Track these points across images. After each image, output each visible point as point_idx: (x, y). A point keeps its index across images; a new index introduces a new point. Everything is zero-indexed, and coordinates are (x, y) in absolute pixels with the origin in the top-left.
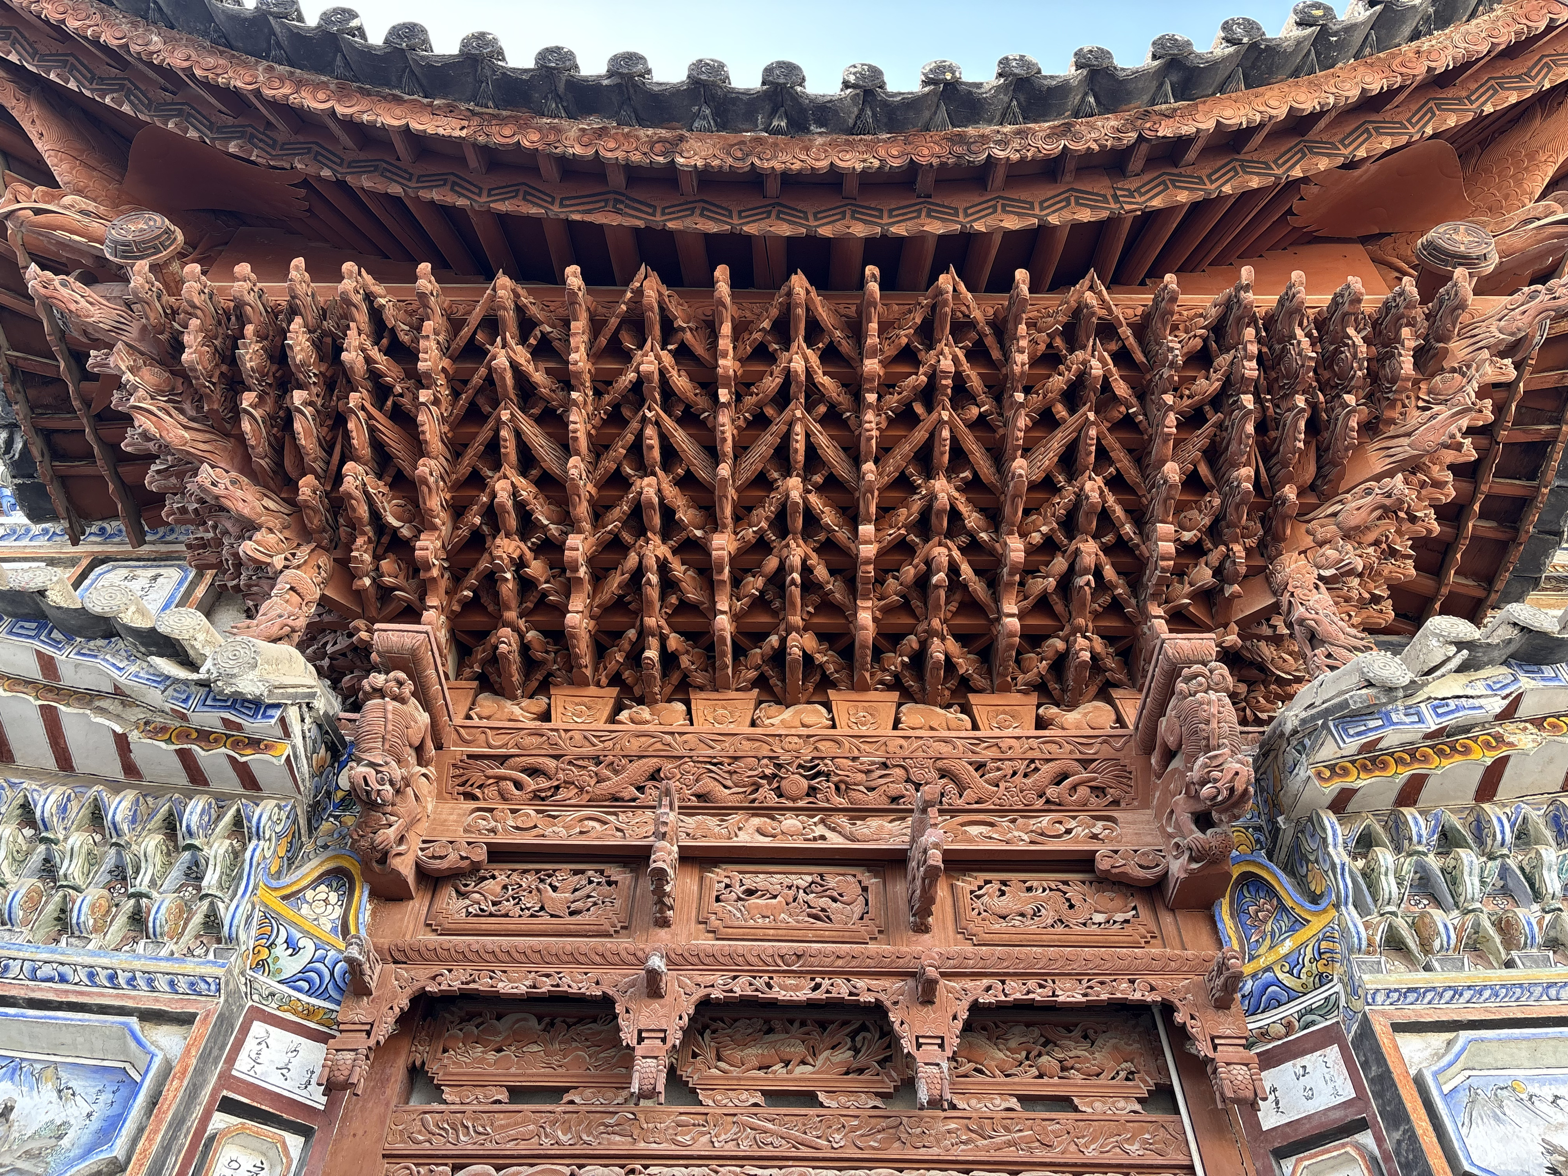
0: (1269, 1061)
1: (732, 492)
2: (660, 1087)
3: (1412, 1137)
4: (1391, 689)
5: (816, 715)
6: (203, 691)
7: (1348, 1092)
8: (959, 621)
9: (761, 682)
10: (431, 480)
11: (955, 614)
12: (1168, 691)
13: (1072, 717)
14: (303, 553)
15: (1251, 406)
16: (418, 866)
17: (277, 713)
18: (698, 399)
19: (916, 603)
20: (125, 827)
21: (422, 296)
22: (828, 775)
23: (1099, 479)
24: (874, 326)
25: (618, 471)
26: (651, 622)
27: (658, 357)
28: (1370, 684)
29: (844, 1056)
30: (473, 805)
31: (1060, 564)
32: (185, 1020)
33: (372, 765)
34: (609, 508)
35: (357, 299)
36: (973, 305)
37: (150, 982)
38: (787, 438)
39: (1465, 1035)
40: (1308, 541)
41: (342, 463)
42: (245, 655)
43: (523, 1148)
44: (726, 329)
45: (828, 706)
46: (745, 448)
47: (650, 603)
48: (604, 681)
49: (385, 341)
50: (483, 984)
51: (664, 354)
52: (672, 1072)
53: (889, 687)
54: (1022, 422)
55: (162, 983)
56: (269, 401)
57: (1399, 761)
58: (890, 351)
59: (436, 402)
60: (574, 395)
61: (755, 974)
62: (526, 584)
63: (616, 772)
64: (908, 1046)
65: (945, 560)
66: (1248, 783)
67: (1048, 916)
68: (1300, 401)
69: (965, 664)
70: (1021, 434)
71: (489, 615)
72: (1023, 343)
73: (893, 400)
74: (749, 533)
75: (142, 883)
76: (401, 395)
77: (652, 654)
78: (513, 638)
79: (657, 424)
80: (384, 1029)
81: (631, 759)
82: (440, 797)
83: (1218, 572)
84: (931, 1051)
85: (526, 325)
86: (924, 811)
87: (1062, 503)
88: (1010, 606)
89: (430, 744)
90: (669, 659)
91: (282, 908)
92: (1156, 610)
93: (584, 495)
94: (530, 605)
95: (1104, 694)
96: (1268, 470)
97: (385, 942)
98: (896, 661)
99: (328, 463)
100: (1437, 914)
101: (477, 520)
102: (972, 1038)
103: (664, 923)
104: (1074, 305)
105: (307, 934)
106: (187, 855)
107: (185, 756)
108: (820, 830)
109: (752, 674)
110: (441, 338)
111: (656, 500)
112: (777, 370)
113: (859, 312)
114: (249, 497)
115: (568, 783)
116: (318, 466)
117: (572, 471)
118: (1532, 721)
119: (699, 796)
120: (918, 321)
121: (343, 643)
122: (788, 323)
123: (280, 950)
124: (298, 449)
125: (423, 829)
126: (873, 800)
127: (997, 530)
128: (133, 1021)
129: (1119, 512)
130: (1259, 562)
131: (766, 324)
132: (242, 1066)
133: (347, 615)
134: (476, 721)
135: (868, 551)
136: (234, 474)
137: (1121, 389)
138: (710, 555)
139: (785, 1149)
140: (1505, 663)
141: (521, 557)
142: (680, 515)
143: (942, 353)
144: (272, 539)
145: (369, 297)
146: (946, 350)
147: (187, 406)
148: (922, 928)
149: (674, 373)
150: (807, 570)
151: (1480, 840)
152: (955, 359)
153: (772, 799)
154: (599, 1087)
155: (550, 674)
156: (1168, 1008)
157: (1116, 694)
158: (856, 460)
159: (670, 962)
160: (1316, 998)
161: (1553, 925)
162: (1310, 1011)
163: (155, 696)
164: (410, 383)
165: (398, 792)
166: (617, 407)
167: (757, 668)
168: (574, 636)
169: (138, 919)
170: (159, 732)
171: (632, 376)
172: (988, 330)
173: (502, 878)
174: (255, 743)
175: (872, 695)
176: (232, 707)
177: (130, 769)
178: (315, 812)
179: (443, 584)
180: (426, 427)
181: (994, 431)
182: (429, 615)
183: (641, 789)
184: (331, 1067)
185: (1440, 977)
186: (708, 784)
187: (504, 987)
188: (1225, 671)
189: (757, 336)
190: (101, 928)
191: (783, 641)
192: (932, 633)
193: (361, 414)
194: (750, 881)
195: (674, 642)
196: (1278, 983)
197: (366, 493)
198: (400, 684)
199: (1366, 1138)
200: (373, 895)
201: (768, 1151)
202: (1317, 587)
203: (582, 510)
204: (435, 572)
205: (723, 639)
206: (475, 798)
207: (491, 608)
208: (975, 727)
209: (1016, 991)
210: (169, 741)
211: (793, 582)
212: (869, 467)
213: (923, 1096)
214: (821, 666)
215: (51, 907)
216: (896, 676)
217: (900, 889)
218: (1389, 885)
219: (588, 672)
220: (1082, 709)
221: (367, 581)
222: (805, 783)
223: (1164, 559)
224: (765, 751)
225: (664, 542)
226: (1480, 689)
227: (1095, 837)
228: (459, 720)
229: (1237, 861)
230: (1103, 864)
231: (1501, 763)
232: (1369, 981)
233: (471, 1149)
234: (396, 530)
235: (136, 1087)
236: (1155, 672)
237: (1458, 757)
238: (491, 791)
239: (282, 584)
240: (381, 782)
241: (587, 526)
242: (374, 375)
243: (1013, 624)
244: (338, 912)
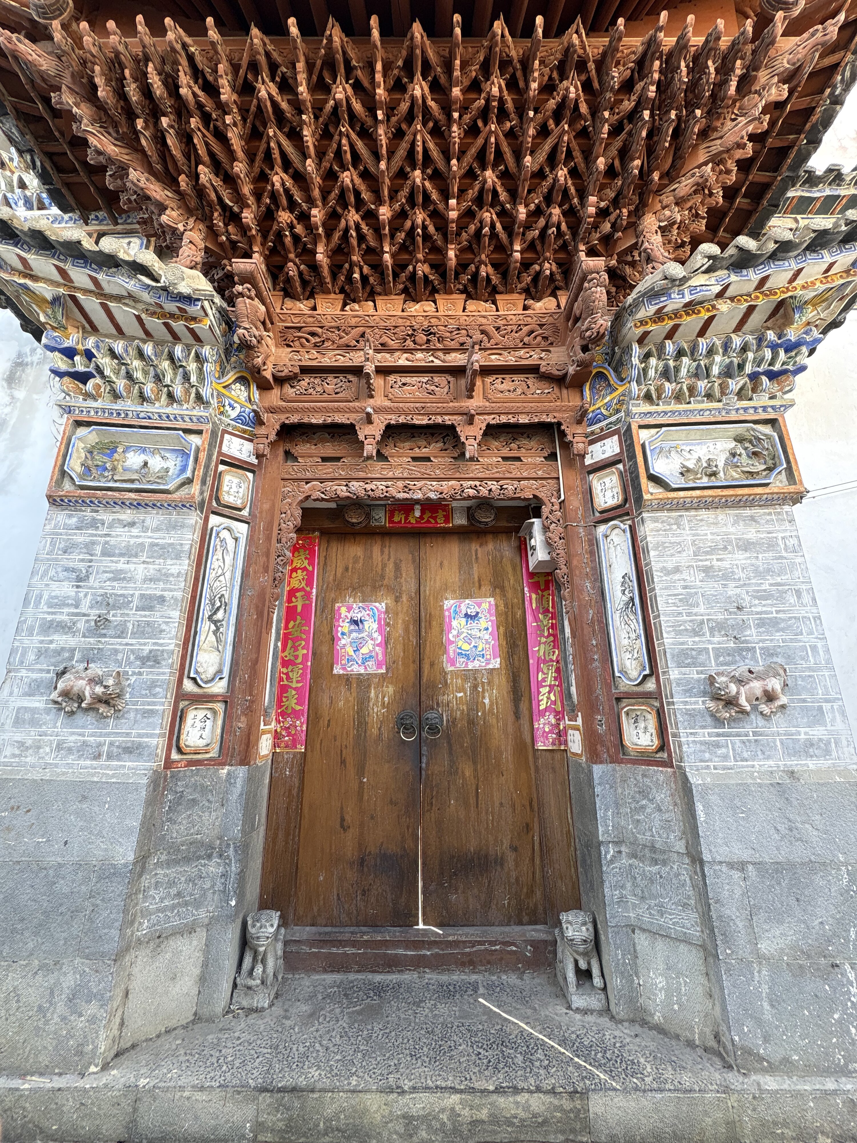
0: (592, 442)
1: (387, 181)
2: (374, 454)
3: (636, 463)
4: (675, 280)
5: (428, 307)
6: (165, 293)
7: (617, 450)
8: (494, 256)
9: (405, 291)
10: (242, 176)
11: (492, 252)
12: (580, 288)
13: (539, 305)
14: (191, 221)
15: (647, 118)
16: (274, 376)
17: (200, 303)
18: (368, 119)
19: (475, 246)
20: (153, 357)
21: (213, 44)
22: (434, 334)
23: (565, 169)
24: (458, 62)
25: (331, 168)
26: (355, 258)
27: (344, 89)
28: (666, 278)
29: (440, 445)
30: (290, 349)
31: (542, 222)
32: (199, 432)
33: (245, 328)
34: (329, 193)
35: (178, 47)
36: (512, 46)
37: (182, 419)
38: (413, 144)
39: (664, 429)
40: (659, 206)
41: (197, 167)
42: (178, 273)
43: (329, 476)
44: (379, 66)
45: (435, 302)
46: (393, 153)
47: (353, 247)
48: (337, 291)
49: (200, 81)
50: (306, 420)
51: (347, 86)
52: (378, 452)
53: (462, 292)
54: (531, 132)
55: (187, 419)
56: (151, 126)
57: (670, 318)
58: (467, 83)
59: (235, 124)
60: (304, 117)
61: (407, 415)
62: (296, 238)
63: (347, 334)
64: (463, 439)
65: (489, 219)
66: (606, 330)
67: (519, 391)
68: (673, 115)
69: (495, 280)
70: (530, 140)
71: (282, 256)
72: (536, 74)
73: (467, 118)
74: (397, 206)
75: (167, 380)
76: (216, 120)
77: (356, 276)
78: (295, 268)
79: (348, 136)
80: (273, 437)
81: (353, 327)
82: (276, 346)
83: (613, 226)
84: (471, 441)
85: (273, 67)
86: (473, 347)
87: (546, 184)
88: (517, 247)
89: (268, 322)
90: (364, 279)
91: (224, 391)
92: (582, 247)
93: (317, 184)
94: (299, 250)
95: (554, 295)
96: (648, 163)
97: (266, 405)
98: (465, 278)
99: (190, 167)
100: (667, 385)
101: (268, 201)
102: (487, 438)
103: (371, 396)
104: (566, 44)
105: (236, 402)
106: (181, 370)
107: (166, 325)
108: (432, 358)
109: (401, 286)
110: (229, 78)
111: (351, 186)
112: (407, 97)
113: (450, 53)
114: (158, 190)
115: (328, 339)
116: (185, 168)
117: (309, 168)
118: (730, 298)
119: (382, 345)
120: (482, 59)
121: (221, 274)
122: (412, 62)
123: (227, 408)
124: (172, 156)
125: (272, 359)
126: (453, 345)
127: (514, 204)
128: (181, 432)
129: (573, 190)
130: (633, 220)
131: (400, 63)
132: (225, 449)
133: (220, 258)
134: (285, 311)
135: (453, 215)
136: (146, 174)
137: (584, 108)
138: (378, 219)
139: (419, 475)
140: (727, 269)
141: (292, 222)
142: (363, 195)
143: (493, 83)
144: (174, 214)
145: (185, 46)
146: (496, 80)
147: (111, 130)
148: (470, 397)
149: (354, 100)
150: (424, 228)
151: (692, 354)
152: (500, 87)
153: (412, 346)
154: (353, 456)
155: (313, 288)
156: (559, 424)
157: (559, 293)
158: (448, 159)
159: (374, 410)
160: (613, 419)
161: (710, 388)
162: (611, 423)
163: (146, 296)
164: (220, 112)
165: (258, 342)
166: (326, 125)
167: (404, 283)
168: (321, 266)
169: (171, 396)
170: (153, 314)
171: (332, 102)
172: (518, 66)
173: (307, 380)
174: (194, 319)
175: (454, 296)
176: (179, 301)
177: (147, 333)
178: (228, 352)
179: (259, 239)
180: (233, 141)
181: (517, 139)
182: (256, 255)
183: (358, 342)
184: (256, 449)
185: (661, 408)
186: (385, 339)
187: (314, 421)
188: (606, 277)
189: (396, 72)
190: (158, 399)
191: (415, 268)
192: (481, 262)
193: (199, 133)
194: (404, 380)
195: (366, 269)
196: (601, 414)
197: (212, 185)
198: (249, 290)
199: (620, 466)
200: (258, 387)
201: (413, 476)
202: (656, 232)
203: (316, 193)
204: (254, 232)
205: (387, 266)
206: (291, 346)
207: (282, 252)
208: (497, 310)
209: (504, 419)
210: (158, 318)
211: (418, 234)
212: (454, 162)
213: (467, 456)
214: (432, 281)
215: (135, 391)
216: (465, 286)
217: (463, 382)
218: (651, 373)
219: (330, 286)
220: (543, 301)
221: (224, 238)
222: (425, 338)
223: (589, 217)
224: (408, 324)
225: (357, 212)
226: (713, 281)
227: (541, 358)
228: (278, 310)
229: (595, 367)
230: (542, 369)
231: (711, 319)
232: (634, 410)
233: (311, 477)
234: (231, 207)
235: (188, 456)
236: (576, 279)
237: (694, 316)
238: (297, 343)
239: (185, 241)
240: (250, 336)
241: (319, 203)
242: (200, 106)
243: (517, 255)
244: (246, 394)
